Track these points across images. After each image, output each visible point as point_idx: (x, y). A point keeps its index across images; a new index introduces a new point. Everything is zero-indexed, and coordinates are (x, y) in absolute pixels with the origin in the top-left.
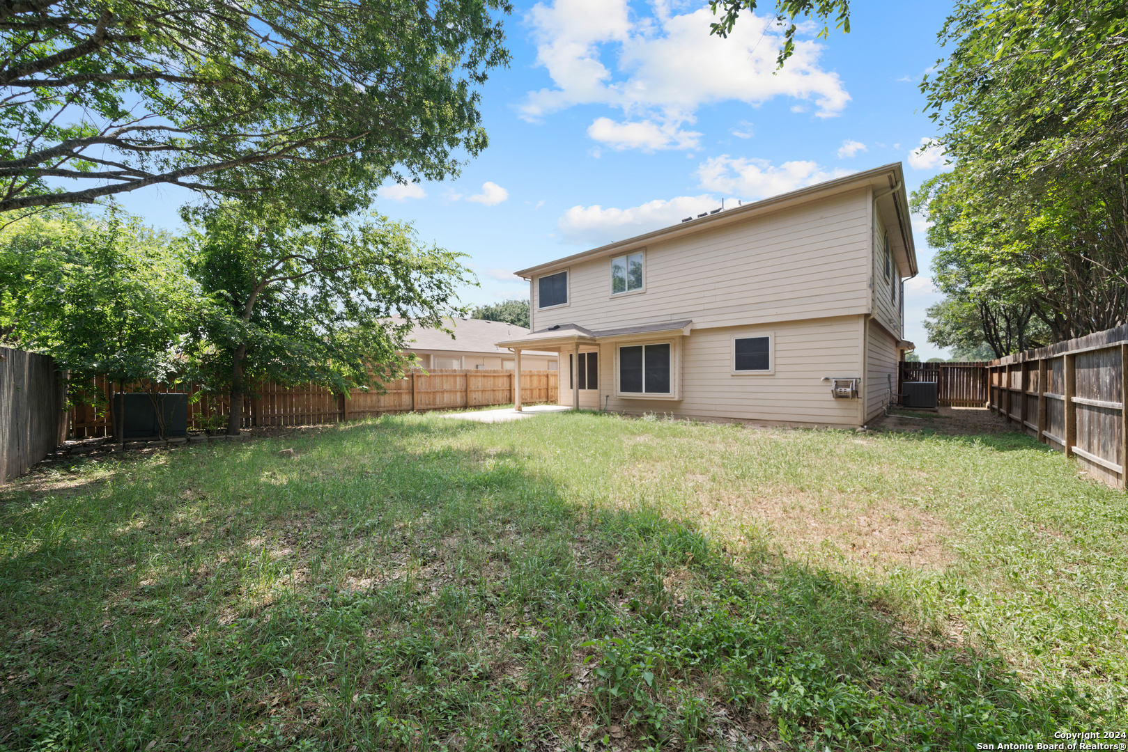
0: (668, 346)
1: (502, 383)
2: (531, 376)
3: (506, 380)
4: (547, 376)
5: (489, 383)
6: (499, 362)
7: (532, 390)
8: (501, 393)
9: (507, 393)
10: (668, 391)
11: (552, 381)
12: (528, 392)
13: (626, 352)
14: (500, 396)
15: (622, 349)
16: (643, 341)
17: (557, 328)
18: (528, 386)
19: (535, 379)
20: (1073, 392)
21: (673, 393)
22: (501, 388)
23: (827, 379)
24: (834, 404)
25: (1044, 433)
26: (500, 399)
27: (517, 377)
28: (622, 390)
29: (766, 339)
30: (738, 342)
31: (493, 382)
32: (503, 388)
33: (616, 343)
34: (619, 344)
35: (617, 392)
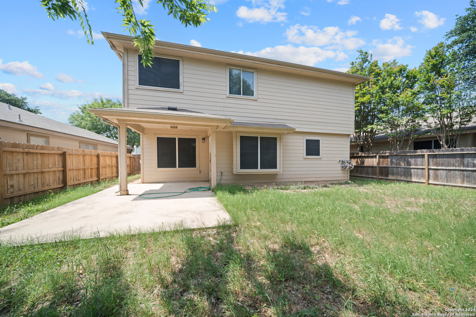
0: (275, 139)
1: (54, 163)
2: (84, 156)
3: (58, 160)
5: (35, 163)
6: (23, 135)
7: (84, 170)
8: (52, 174)
10: (276, 168)
12: (82, 172)
13: (244, 140)
14: (52, 179)
15: (242, 138)
17: (175, 109)
18: (81, 166)
19: (88, 158)
20: (429, 165)
21: (279, 169)
22: (53, 169)
23: (340, 161)
24: (341, 172)
25: (380, 177)
26: (53, 183)
27: (71, 156)
28: (241, 168)
29: (319, 141)
30: (307, 140)
31: (40, 161)
32: (55, 169)
33: (237, 132)
34: (239, 133)
35: (237, 169)
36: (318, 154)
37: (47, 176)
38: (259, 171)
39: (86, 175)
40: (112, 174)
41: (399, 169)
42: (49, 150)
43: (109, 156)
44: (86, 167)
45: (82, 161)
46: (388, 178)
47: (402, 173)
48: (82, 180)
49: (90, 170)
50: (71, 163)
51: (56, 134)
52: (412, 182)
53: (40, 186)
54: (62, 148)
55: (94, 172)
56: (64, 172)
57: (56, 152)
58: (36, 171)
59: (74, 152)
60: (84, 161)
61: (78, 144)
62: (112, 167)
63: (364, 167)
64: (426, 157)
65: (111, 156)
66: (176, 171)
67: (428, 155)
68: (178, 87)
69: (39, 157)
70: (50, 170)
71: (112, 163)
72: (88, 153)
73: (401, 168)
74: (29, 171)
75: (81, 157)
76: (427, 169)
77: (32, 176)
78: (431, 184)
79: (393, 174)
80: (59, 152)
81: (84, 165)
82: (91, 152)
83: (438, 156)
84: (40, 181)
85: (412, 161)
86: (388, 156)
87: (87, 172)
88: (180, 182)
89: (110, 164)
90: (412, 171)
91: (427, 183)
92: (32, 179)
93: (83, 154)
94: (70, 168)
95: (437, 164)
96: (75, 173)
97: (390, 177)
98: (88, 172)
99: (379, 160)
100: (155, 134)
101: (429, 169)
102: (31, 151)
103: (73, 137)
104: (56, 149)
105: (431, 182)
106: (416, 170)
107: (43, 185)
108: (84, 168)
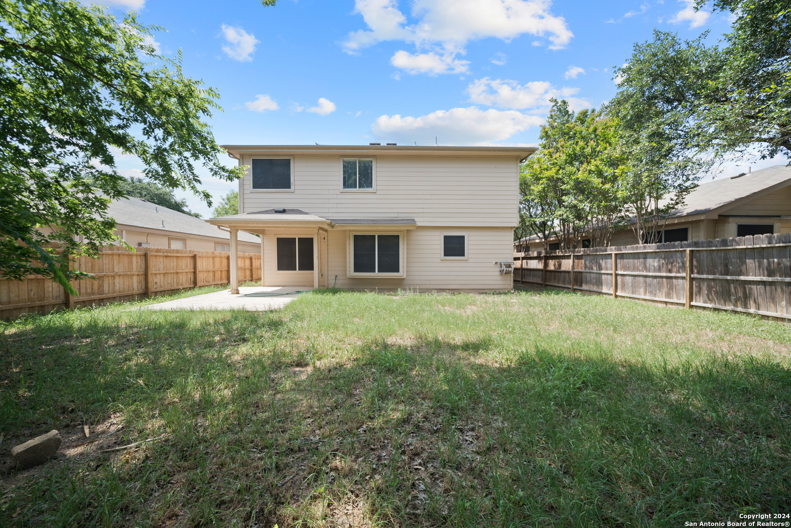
0: (397, 237)
1: (186, 265)
2: (213, 258)
3: (190, 262)
4: (251, 259)
5: (172, 264)
6: (166, 240)
7: (214, 272)
8: (184, 275)
9: (191, 276)
10: (398, 271)
11: (255, 263)
12: (211, 274)
13: (359, 239)
14: (185, 280)
15: (356, 237)
16: (377, 231)
17: (284, 211)
18: (211, 268)
19: (217, 260)
20: (616, 269)
21: (402, 273)
22: (185, 271)
23: (496, 263)
24: (499, 278)
25: (575, 287)
26: (186, 283)
27: (201, 259)
28: (355, 271)
29: (463, 237)
30: (445, 237)
31: (175, 263)
32: (187, 271)
33: (350, 231)
34: (353, 232)
35: (351, 272)
36: (463, 254)
37: (180, 276)
38: (377, 274)
39: (216, 277)
40: (245, 278)
41: (592, 274)
42: (182, 253)
43: (242, 258)
44: (215, 269)
45: (211, 263)
46: (582, 288)
47: (594, 281)
48: (211, 282)
49: (219, 272)
50: (201, 264)
51: (191, 236)
52: (603, 293)
53: (175, 285)
54: (193, 251)
55: (224, 274)
56: (195, 273)
57: (188, 255)
58: (172, 271)
59: (204, 255)
60: (214, 263)
61: (213, 245)
62: (245, 270)
63: (561, 272)
64: (613, 256)
65: (244, 258)
66: (296, 275)
67: (616, 255)
68: (289, 187)
69: (175, 259)
70: (183, 271)
71: (245, 266)
72: (218, 254)
73: (593, 273)
74: (168, 272)
75: (211, 259)
76: (614, 275)
77: (169, 275)
78: (620, 296)
79: (587, 283)
80: (191, 255)
81: (214, 266)
82: (221, 253)
83: (625, 256)
84: (175, 280)
85: (603, 263)
86: (582, 255)
87: (216, 274)
88: (300, 286)
89: (243, 266)
90: (604, 277)
91: (614, 295)
92: (169, 278)
93: (213, 256)
94: (200, 270)
95: (625, 268)
96: (205, 275)
97: (584, 287)
98: (218, 275)
99: (574, 262)
100: (275, 234)
101: (616, 275)
102: (169, 254)
103: (207, 238)
104: (188, 252)
105: (618, 294)
106: (606, 276)
107: (177, 284)
108: (213, 270)
